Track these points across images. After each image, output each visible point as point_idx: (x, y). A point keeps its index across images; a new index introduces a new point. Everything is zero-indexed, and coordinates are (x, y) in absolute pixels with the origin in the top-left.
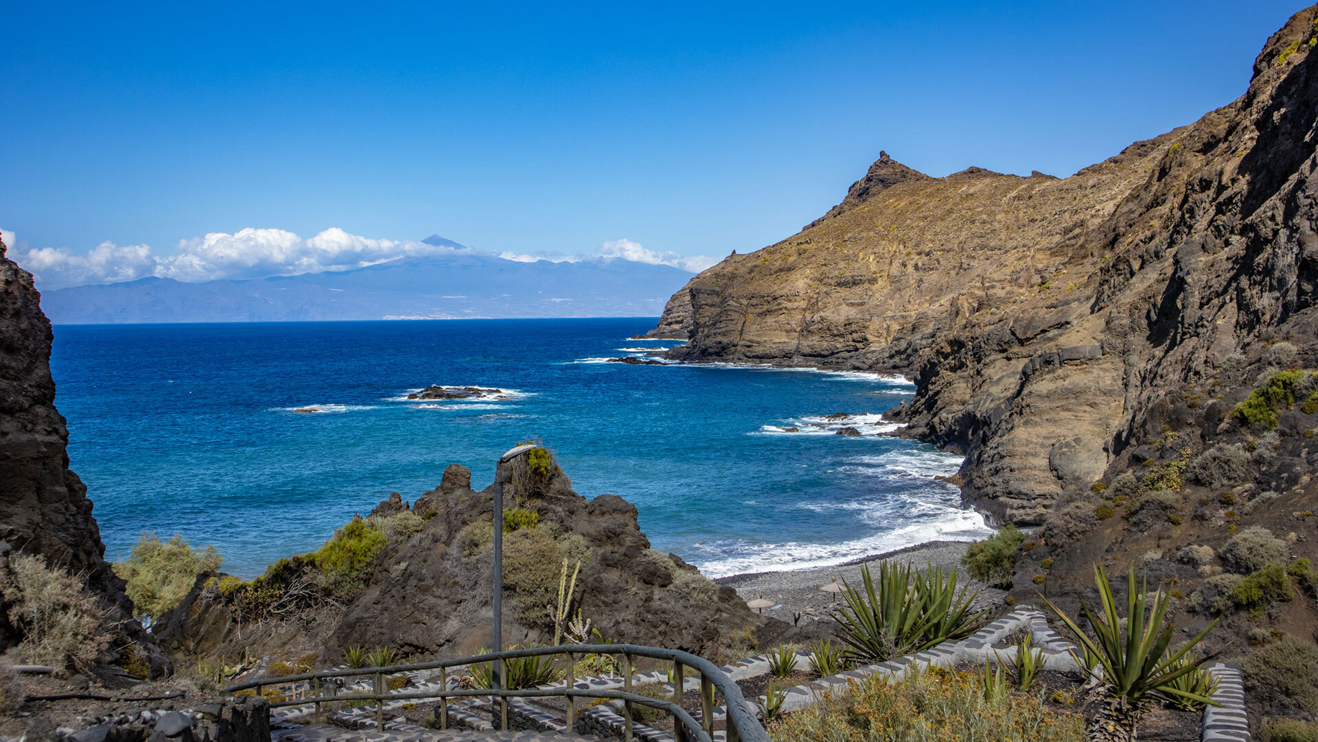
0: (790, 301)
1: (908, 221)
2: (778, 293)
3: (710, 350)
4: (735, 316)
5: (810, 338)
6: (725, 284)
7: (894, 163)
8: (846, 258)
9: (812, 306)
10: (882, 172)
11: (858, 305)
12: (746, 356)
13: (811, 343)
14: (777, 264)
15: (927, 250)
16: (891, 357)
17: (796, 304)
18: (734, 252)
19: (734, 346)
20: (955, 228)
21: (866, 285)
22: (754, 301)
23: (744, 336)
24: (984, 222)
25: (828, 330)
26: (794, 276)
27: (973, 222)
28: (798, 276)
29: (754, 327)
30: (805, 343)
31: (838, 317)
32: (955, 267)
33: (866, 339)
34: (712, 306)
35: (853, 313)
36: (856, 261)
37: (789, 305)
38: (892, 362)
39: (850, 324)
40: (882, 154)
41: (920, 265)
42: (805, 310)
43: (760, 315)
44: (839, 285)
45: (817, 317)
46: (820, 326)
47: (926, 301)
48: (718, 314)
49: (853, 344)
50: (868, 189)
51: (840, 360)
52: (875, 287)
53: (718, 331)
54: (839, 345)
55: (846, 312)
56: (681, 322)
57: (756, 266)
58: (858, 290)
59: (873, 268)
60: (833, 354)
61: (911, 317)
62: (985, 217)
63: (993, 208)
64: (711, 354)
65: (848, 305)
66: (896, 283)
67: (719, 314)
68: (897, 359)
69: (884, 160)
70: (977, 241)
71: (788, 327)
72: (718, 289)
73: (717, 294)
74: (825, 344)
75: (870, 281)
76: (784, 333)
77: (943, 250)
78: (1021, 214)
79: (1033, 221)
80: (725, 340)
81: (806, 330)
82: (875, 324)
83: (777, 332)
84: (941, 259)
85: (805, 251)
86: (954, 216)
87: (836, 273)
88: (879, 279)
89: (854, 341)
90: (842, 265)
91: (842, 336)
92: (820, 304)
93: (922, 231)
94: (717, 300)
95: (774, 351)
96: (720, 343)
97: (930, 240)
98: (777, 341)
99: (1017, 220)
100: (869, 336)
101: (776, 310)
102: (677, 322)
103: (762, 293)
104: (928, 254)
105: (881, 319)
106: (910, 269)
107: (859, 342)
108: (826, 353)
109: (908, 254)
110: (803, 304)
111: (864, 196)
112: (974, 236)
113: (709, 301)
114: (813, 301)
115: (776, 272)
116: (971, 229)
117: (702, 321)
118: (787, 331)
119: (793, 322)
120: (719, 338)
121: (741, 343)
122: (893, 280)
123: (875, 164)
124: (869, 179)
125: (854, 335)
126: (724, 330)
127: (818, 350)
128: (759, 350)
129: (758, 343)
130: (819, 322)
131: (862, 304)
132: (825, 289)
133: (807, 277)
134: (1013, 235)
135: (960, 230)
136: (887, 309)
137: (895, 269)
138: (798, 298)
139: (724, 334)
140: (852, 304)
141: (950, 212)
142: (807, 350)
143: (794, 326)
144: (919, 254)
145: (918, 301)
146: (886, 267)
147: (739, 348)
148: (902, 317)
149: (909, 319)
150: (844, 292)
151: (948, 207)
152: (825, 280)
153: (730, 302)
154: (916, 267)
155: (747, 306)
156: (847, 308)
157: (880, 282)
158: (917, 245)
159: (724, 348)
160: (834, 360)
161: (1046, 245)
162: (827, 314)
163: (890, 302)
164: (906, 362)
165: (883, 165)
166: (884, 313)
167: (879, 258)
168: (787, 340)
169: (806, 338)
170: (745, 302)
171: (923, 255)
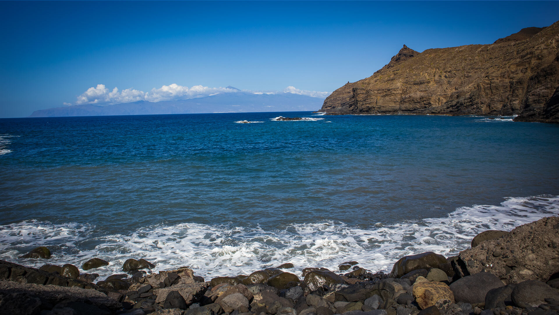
0: (395, 91)
1: (437, 61)
2: (390, 88)
3: (364, 110)
4: (373, 97)
5: (405, 104)
6: (366, 86)
7: (409, 48)
8: (415, 75)
9: (404, 92)
10: (405, 52)
11: (424, 91)
12: (379, 112)
13: (405, 106)
14: (386, 78)
15: (449, 71)
16: (448, 108)
17: (398, 92)
18: (348, 82)
19: (374, 108)
20: (459, 62)
21: (426, 84)
22: (380, 92)
23: (377, 104)
24: (470, 60)
25: (412, 100)
26: (395, 82)
27: (466, 60)
28: (397, 82)
29: (381, 101)
30: (403, 106)
31: (416, 96)
32: (462, 76)
33: (430, 103)
34: (363, 94)
35: (422, 94)
36: (420, 76)
37: (395, 92)
38: (449, 110)
39: (422, 98)
40: (404, 46)
41: (447, 76)
42: (401, 94)
43: (382, 96)
44: (415, 84)
45: (407, 96)
46: (409, 99)
47: (454, 88)
48: (365, 97)
49: (424, 105)
50: (399, 58)
51: (420, 111)
52: (430, 85)
53: (367, 103)
54: (417, 106)
55: (419, 94)
56: (331, 106)
57: (378, 79)
58: (423, 86)
59: (428, 78)
60: (415, 109)
61: (448, 94)
62: (470, 58)
63: (473, 55)
64: (364, 111)
65: (419, 91)
66: (439, 83)
67: (367, 97)
68: (451, 109)
69: (405, 48)
70: (469, 66)
71: (395, 100)
72: (364, 88)
73: (364, 90)
74: (411, 106)
75: (427, 83)
76: (393, 103)
77: (456, 70)
78: (485, 56)
79: (491, 58)
80: (370, 106)
81: (403, 101)
82: (434, 97)
83: (390, 102)
84: (456, 73)
85: (397, 73)
86: (457, 58)
87: (413, 80)
88: (431, 82)
89: (424, 104)
90: (414, 77)
91: (419, 102)
92: (408, 91)
93: (445, 64)
94: (364, 92)
95: (390, 109)
96: (368, 107)
97: (449, 67)
98: (391, 106)
99: (484, 58)
100: (431, 102)
101: (390, 94)
102: (329, 107)
103: (383, 88)
104: (449, 72)
105: (436, 96)
106: (443, 77)
107: (427, 104)
108: (412, 109)
109: (441, 72)
110: (401, 92)
111: (398, 61)
112: (468, 65)
113: (361, 92)
114: (405, 90)
115: (387, 81)
116: (466, 62)
117: (359, 99)
118: (394, 102)
119: (397, 99)
120: (368, 105)
121: (377, 107)
122: (437, 82)
123: (402, 49)
124: (400, 54)
125: (425, 102)
126: (369, 102)
127: (409, 108)
128: (383, 109)
129: (383, 107)
130: (408, 98)
131: (425, 91)
132: (409, 86)
133: (401, 82)
134: (484, 64)
135: (461, 63)
136: (438, 92)
137: (437, 78)
138: (398, 90)
139: (369, 104)
140: (421, 91)
141: (454, 57)
142: (404, 109)
143: (397, 100)
144: (446, 72)
145: (450, 89)
146: (433, 77)
147: (376, 109)
148: (445, 94)
149: (448, 95)
150: (417, 87)
151: (453, 55)
152: (409, 83)
153: (371, 92)
154: (446, 77)
155: (377, 93)
156: (419, 93)
157: (431, 83)
158: (444, 69)
159: (369, 109)
160: (418, 111)
161: (514, 63)
162: (412, 95)
163: (438, 89)
164: (457, 109)
165: (405, 49)
166: (437, 93)
167: (429, 74)
168: (395, 105)
169: (403, 104)
170: (376, 92)
171: (447, 73)
